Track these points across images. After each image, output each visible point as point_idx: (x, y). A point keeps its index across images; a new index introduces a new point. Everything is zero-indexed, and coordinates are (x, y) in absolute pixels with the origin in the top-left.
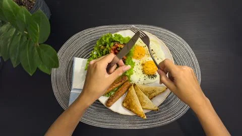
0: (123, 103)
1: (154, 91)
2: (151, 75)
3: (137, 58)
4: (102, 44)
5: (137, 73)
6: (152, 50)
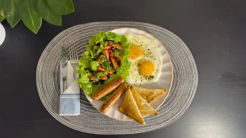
1: (152, 93)
2: (148, 76)
3: (133, 58)
4: (95, 43)
5: (133, 74)
6: (149, 50)
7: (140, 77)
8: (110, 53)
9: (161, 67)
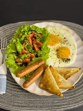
0: (40, 84)
1: (68, 72)
2: (65, 59)
3: (52, 45)
4: (21, 31)
5: (52, 57)
6: (65, 38)
7: (58, 60)
8: (33, 41)
9: (76, 51)
